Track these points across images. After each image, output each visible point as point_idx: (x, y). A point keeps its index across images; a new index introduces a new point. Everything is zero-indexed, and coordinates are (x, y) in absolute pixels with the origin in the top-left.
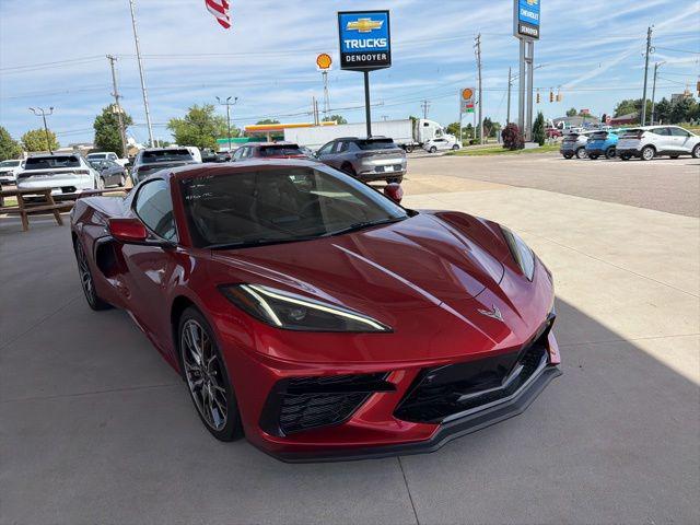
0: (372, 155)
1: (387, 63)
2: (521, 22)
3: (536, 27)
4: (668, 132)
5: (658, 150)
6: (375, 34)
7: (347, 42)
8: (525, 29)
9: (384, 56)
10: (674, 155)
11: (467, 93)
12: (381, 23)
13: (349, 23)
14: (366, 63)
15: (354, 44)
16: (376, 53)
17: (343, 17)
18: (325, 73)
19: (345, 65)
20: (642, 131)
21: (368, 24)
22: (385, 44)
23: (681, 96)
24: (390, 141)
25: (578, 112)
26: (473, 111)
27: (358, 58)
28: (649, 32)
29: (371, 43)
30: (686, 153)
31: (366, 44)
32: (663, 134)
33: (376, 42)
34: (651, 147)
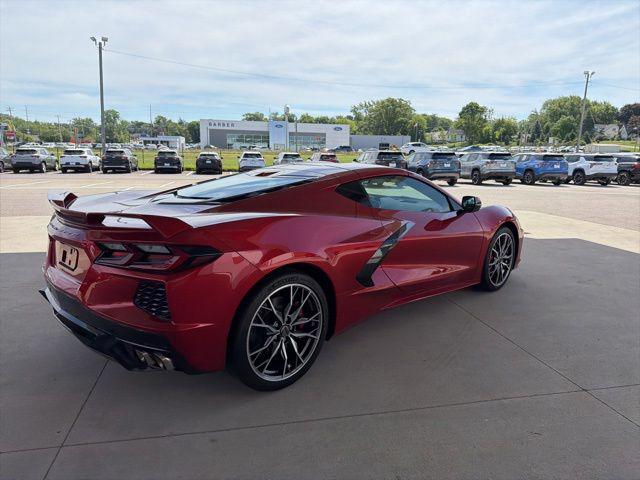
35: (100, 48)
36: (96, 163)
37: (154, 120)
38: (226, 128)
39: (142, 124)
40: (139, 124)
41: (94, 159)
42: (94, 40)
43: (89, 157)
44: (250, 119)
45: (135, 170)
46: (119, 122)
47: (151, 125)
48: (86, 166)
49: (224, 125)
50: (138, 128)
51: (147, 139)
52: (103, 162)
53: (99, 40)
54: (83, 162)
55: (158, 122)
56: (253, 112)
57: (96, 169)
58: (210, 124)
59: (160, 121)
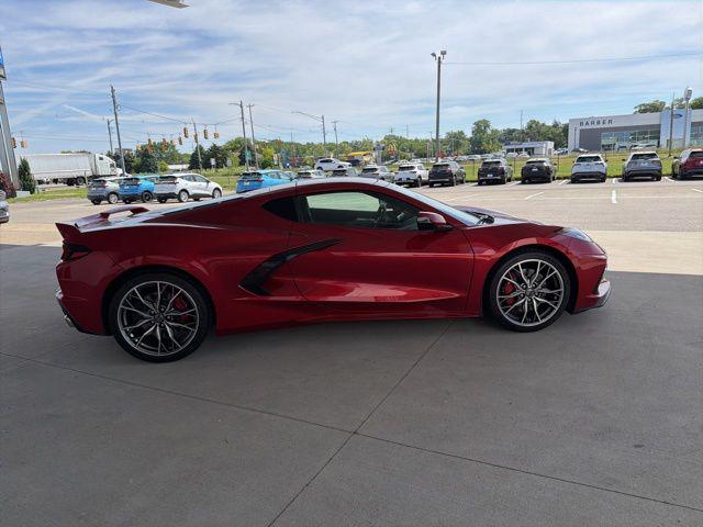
4: (194, 179)
5: (190, 193)
20: (175, 178)
28: (113, 91)
30: (207, 196)
34: (184, 190)
35: (439, 62)
36: (425, 178)
37: (525, 126)
38: (601, 126)
39: (514, 130)
40: (511, 132)
41: (424, 174)
42: (434, 55)
43: (419, 172)
44: (645, 111)
45: (462, 182)
46: (489, 132)
47: (523, 132)
48: (416, 181)
49: (598, 123)
50: (510, 136)
51: (510, 147)
52: (431, 175)
53: (438, 55)
54: (413, 177)
55: (530, 127)
56: (649, 100)
57: (424, 184)
58: (581, 124)
59: (533, 126)
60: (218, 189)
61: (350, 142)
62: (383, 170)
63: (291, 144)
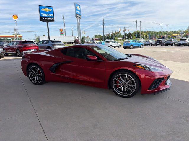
0: (55, 45)
1: (53, 21)
2: (77, 14)
3: (80, 15)
4: (114, 42)
5: (113, 46)
6: (50, 13)
7: (42, 14)
8: (78, 16)
9: (52, 19)
10: (115, 47)
11: (61, 30)
12: (51, 10)
13: (42, 9)
14: (48, 20)
15: (44, 14)
16: (50, 18)
17: (40, 7)
18: (16, 21)
19: (41, 20)
20: (109, 42)
21: (47, 10)
22: (53, 16)
23: (107, 35)
24: (60, 41)
25: (86, 37)
26: (63, 35)
27: (45, 18)
28: (103, 20)
29: (49, 15)
30: (117, 47)
31: (47, 15)
32: (113, 42)
33: (50, 15)
34: (111, 45)
48: (186, 44)
60: (121, 45)
61: (173, 31)
62: (174, 40)
63: (153, 32)
